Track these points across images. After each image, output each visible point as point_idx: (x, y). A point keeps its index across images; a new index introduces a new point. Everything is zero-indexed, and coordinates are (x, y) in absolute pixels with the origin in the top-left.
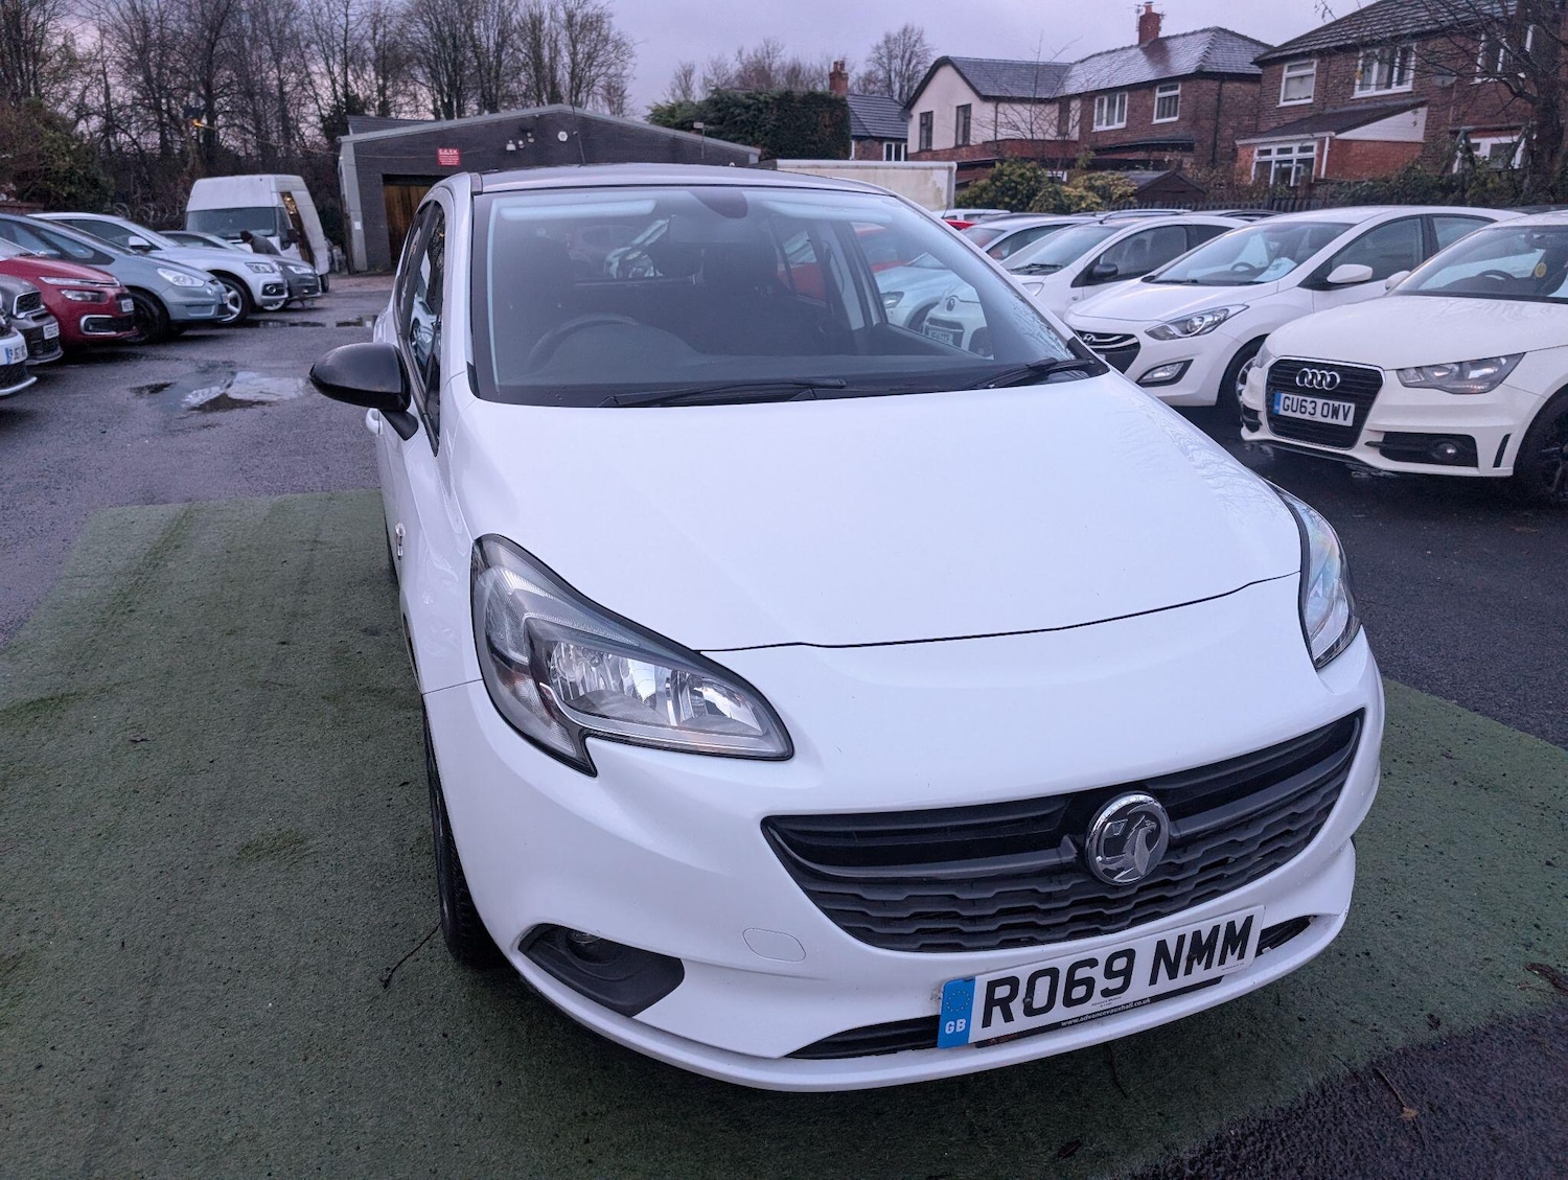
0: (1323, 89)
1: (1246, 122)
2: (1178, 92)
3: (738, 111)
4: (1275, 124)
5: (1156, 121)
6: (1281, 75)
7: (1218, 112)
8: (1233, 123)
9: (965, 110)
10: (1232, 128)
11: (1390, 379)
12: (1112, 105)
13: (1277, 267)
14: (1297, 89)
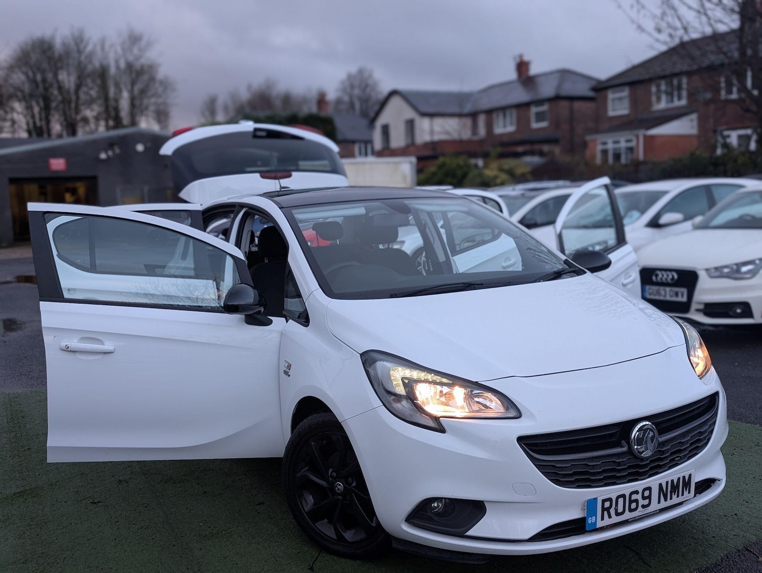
0: (634, 103)
1: (590, 125)
2: (546, 108)
4: (608, 127)
5: (534, 126)
6: (607, 97)
7: (571, 120)
8: (582, 125)
9: (410, 124)
10: (582, 129)
11: (702, 275)
12: (505, 116)
13: (631, 217)
14: (618, 105)
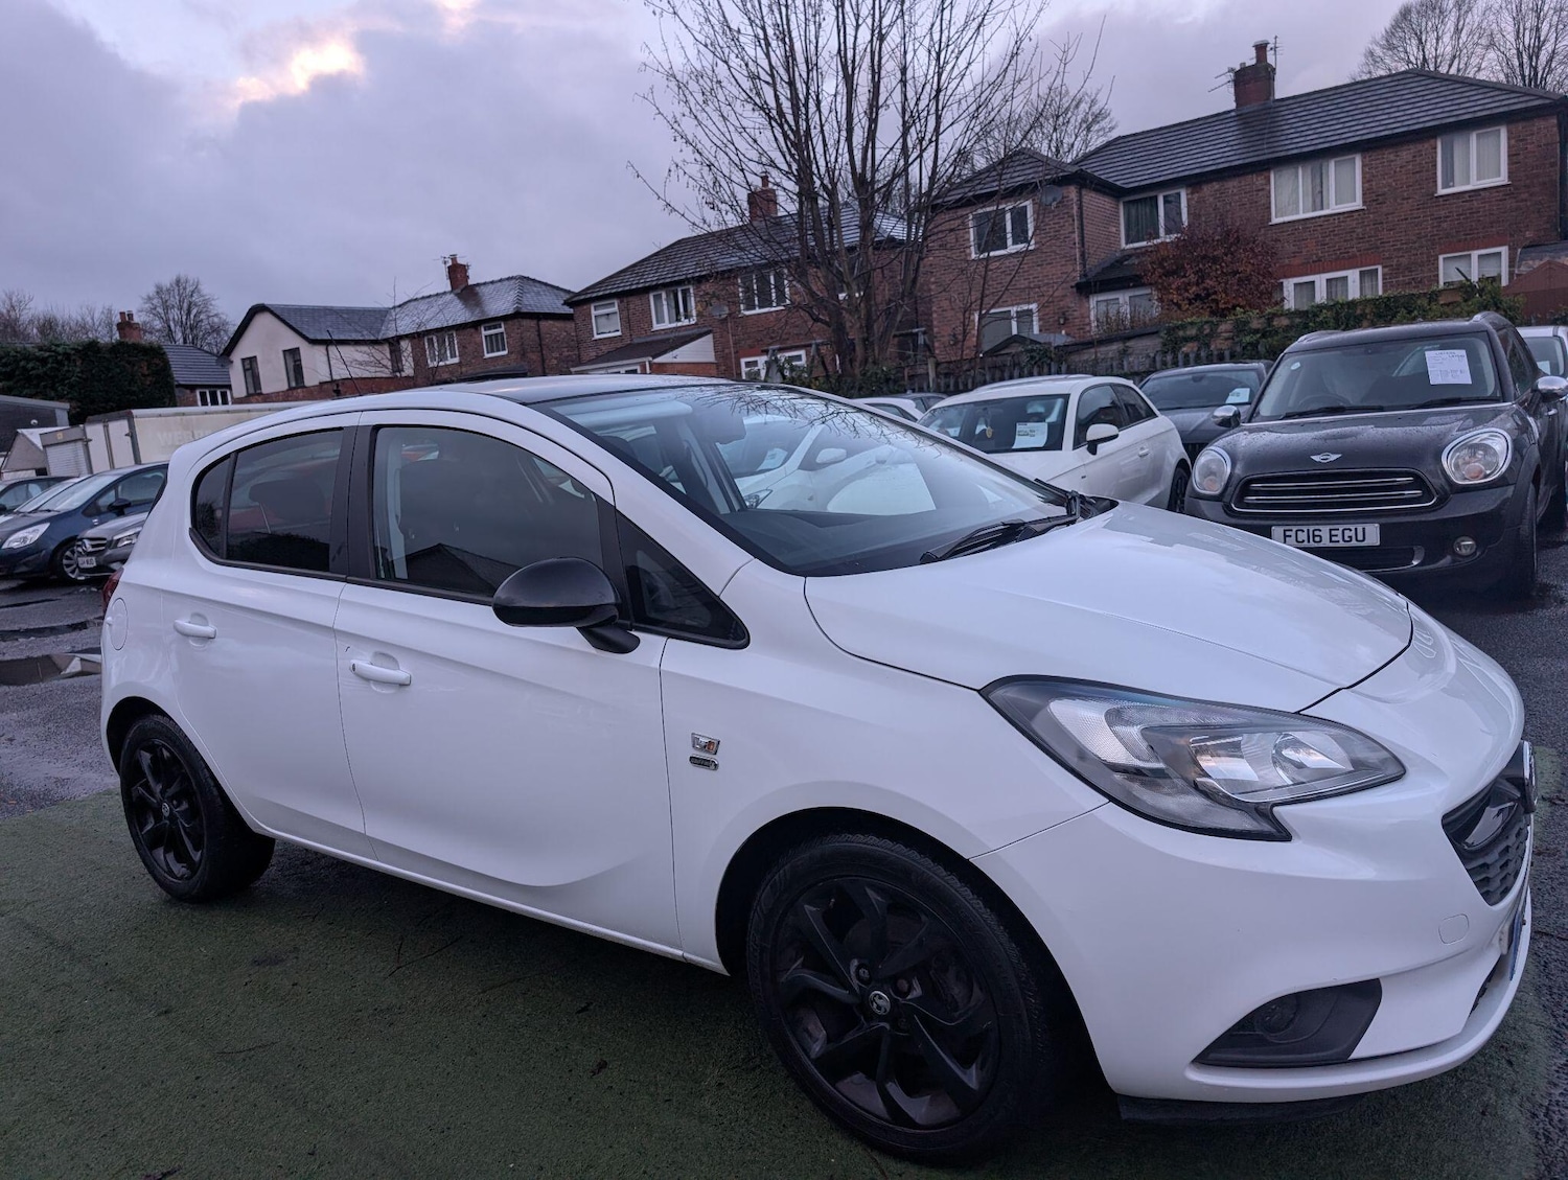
0: (627, 322)
1: (567, 354)
2: (502, 330)
3: (30, 365)
4: (594, 354)
5: (487, 356)
6: (590, 315)
7: (540, 345)
8: (555, 355)
9: (293, 354)
10: (556, 358)
12: (442, 343)
14: (606, 324)
